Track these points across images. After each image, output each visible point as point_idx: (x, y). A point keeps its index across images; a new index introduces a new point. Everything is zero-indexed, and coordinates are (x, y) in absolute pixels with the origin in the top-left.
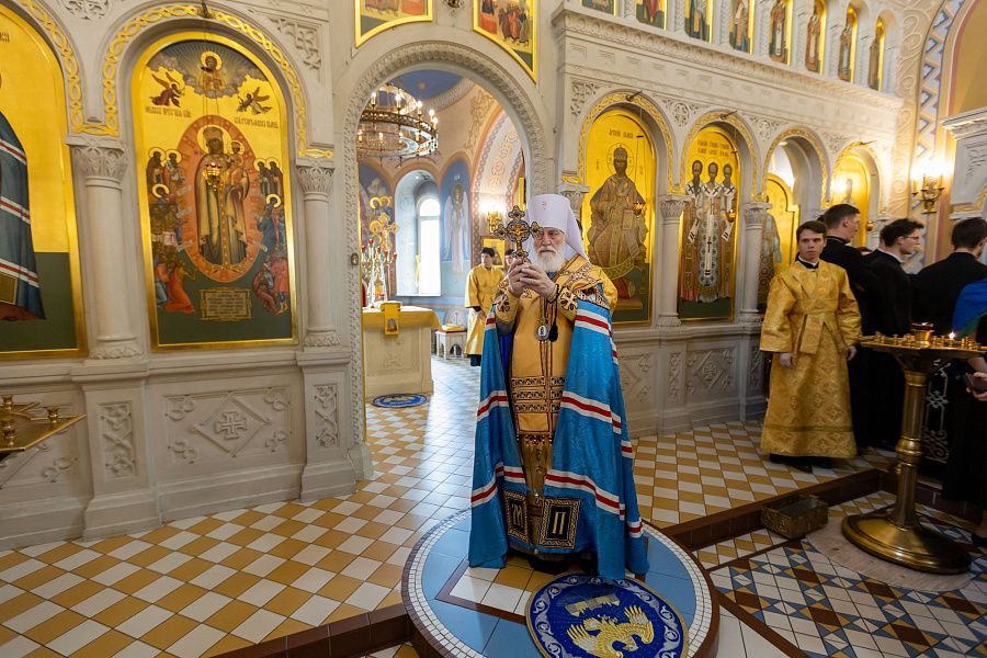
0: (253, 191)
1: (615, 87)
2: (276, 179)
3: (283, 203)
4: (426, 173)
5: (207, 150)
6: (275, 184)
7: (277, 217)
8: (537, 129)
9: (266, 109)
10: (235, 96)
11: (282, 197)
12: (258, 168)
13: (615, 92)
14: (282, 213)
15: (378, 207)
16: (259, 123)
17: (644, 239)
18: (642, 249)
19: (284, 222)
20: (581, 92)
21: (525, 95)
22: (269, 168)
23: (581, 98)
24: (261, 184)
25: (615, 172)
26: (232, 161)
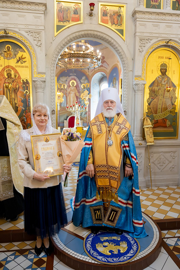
0: (21, 90)
1: (160, 39)
2: (28, 85)
3: (29, 93)
4: (103, 73)
5: (7, 77)
6: (27, 87)
7: (28, 98)
8: (125, 59)
9: (25, 62)
10: (15, 58)
11: (29, 91)
12: (22, 82)
13: (160, 40)
14: (29, 97)
15: (84, 88)
16: (22, 67)
17: (175, 102)
18: (174, 106)
19: (30, 100)
20: (144, 43)
21: (120, 46)
22: (25, 81)
23: (144, 45)
24: (23, 87)
25: (161, 74)
26: (14, 80)
